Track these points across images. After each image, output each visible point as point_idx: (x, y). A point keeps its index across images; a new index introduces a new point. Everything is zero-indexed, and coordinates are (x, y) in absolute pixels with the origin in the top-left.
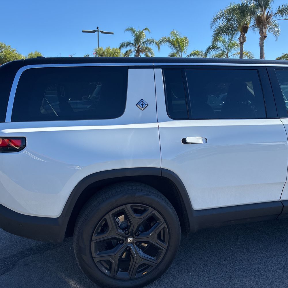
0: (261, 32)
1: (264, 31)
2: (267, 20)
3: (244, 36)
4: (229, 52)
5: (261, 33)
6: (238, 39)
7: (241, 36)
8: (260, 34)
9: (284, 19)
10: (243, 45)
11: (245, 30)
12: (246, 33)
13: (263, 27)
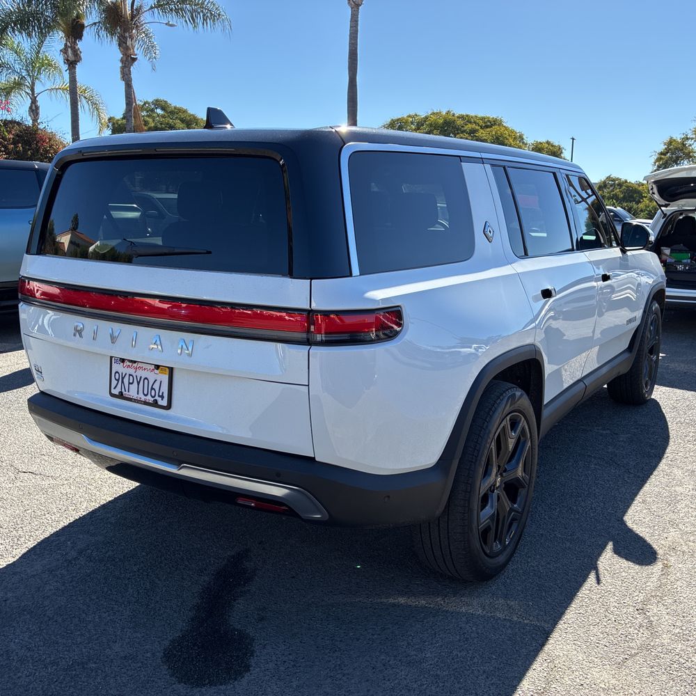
0: (123, 44)
1: (129, 42)
2: (132, 20)
3: (77, 47)
4: (37, 82)
5: (123, 48)
6: (61, 51)
7: (68, 44)
8: (122, 50)
9: (166, 24)
10: (75, 68)
11: (75, 31)
12: (81, 39)
13: (127, 35)
